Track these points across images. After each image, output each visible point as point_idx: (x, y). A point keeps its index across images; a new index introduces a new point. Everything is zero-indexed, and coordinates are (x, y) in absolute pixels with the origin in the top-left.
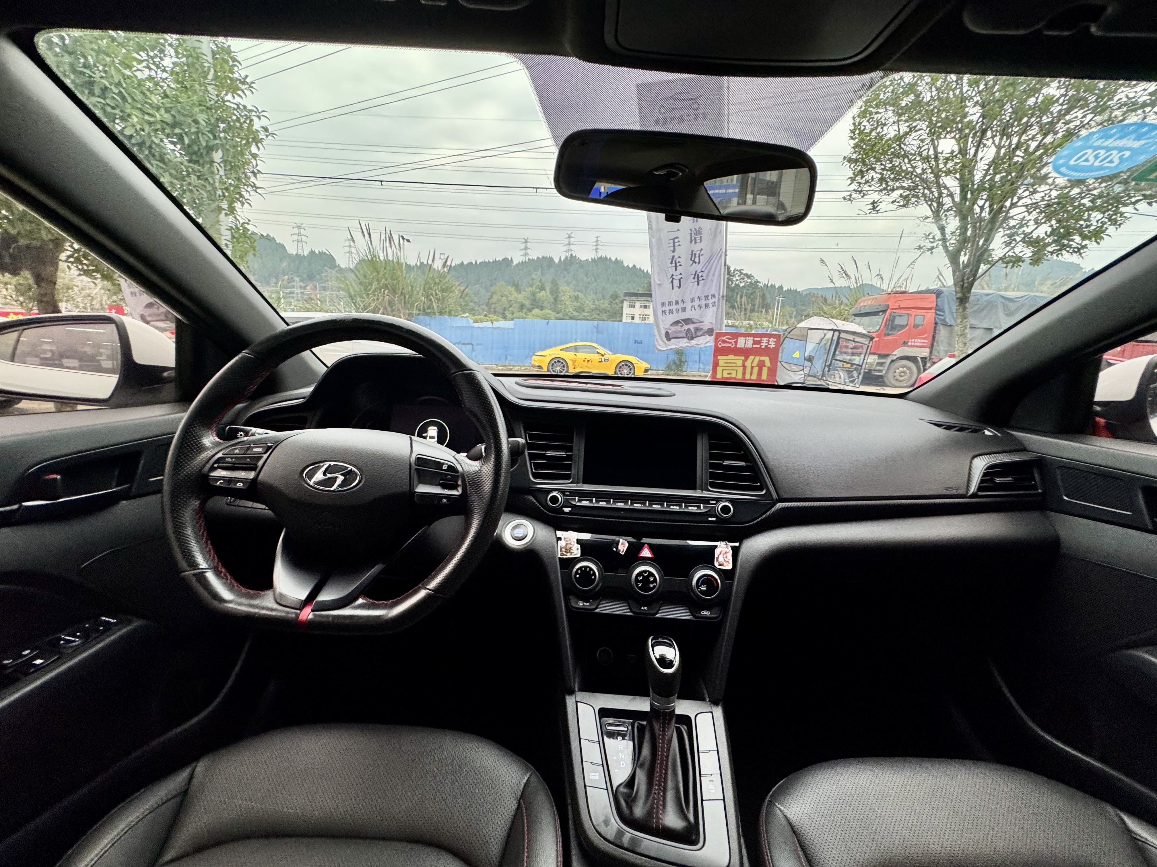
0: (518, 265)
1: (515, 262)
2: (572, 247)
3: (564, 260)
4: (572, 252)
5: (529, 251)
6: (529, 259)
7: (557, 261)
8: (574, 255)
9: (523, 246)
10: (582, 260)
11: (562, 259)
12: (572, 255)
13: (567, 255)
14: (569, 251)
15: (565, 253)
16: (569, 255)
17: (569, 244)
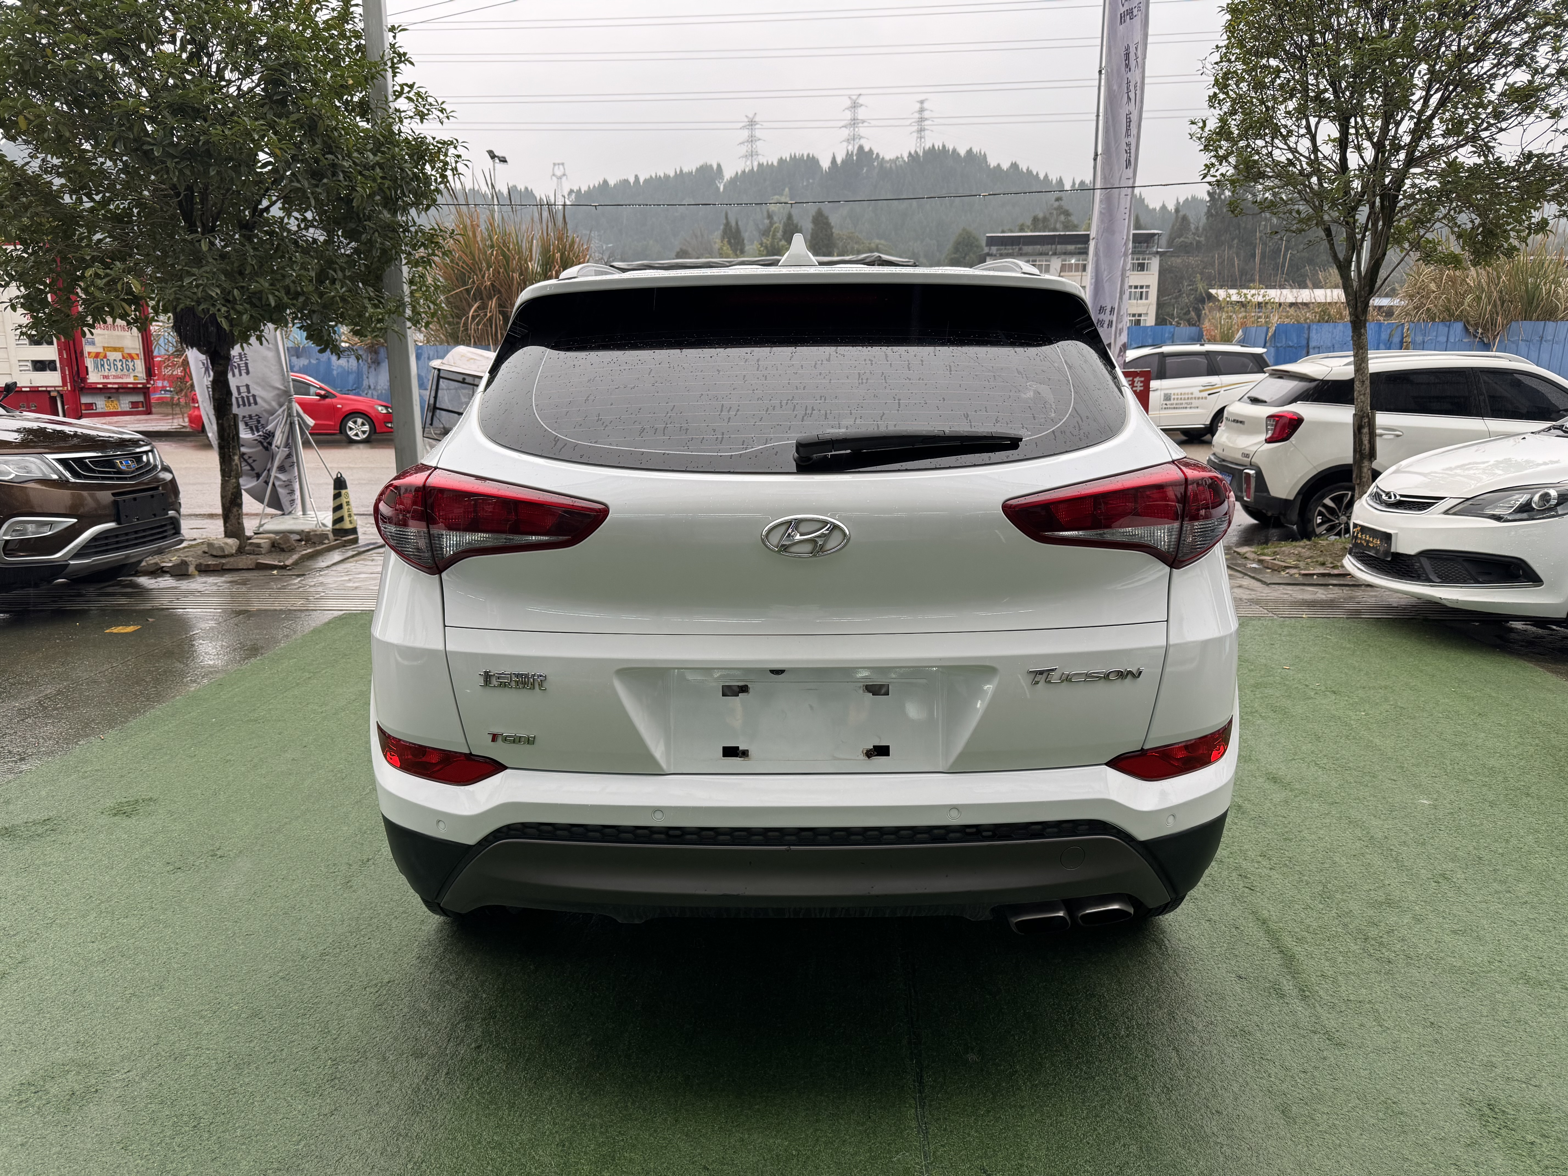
0: (734, 181)
1: (728, 174)
2: (862, 130)
3: (843, 161)
4: (863, 142)
5: (758, 146)
6: (759, 165)
7: (825, 164)
8: (867, 149)
9: (746, 133)
10: (887, 158)
11: (839, 161)
12: (861, 148)
13: (850, 148)
14: (854, 140)
15: (845, 144)
16: (853, 148)
17: (854, 122)
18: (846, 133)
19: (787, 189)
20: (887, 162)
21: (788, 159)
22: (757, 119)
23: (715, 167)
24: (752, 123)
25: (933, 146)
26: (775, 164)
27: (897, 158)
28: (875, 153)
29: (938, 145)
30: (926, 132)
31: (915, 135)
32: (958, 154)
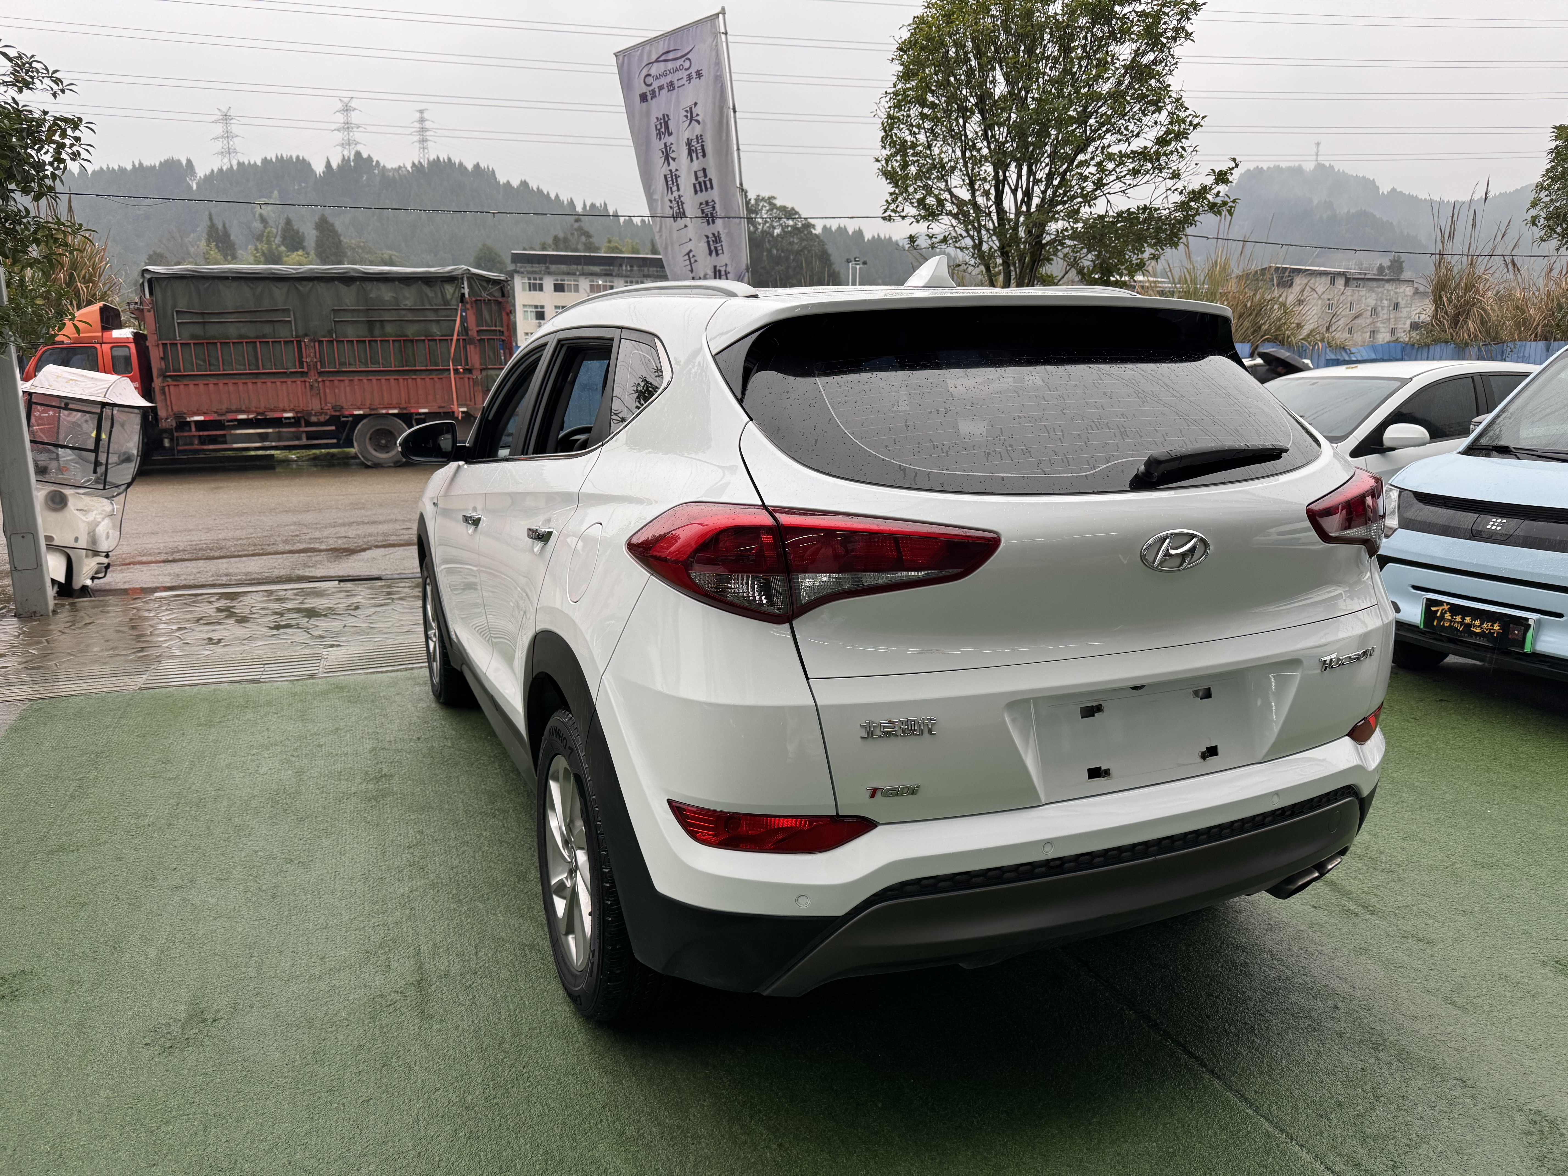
0: (210, 179)
1: (202, 171)
3: (339, 166)
4: (359, 148)
5: (236, 143)
6: (239, 163)
7: (319, 168)
8: (365, 156)
9: (219, 129)
10: (389, 166)
11: (334, 165)
12: (358, 154)
13: (346, 153)
14: (349, 145)
15: (340, 149)
16: (350, 153)
17: (347, 127)
18: (339, 136)
19: (276, 192)
20: (389, 170)
21: (274, 160)
22: (231, 113)
23: (184, 162)
24: (226, 118)
25: (438, 158)
26: (259, 163)
27: (400, 167)
28: (375, 160)
29: (443, 157)
30: (429, 143)
31: (417, 145)
32: (466, 168)
